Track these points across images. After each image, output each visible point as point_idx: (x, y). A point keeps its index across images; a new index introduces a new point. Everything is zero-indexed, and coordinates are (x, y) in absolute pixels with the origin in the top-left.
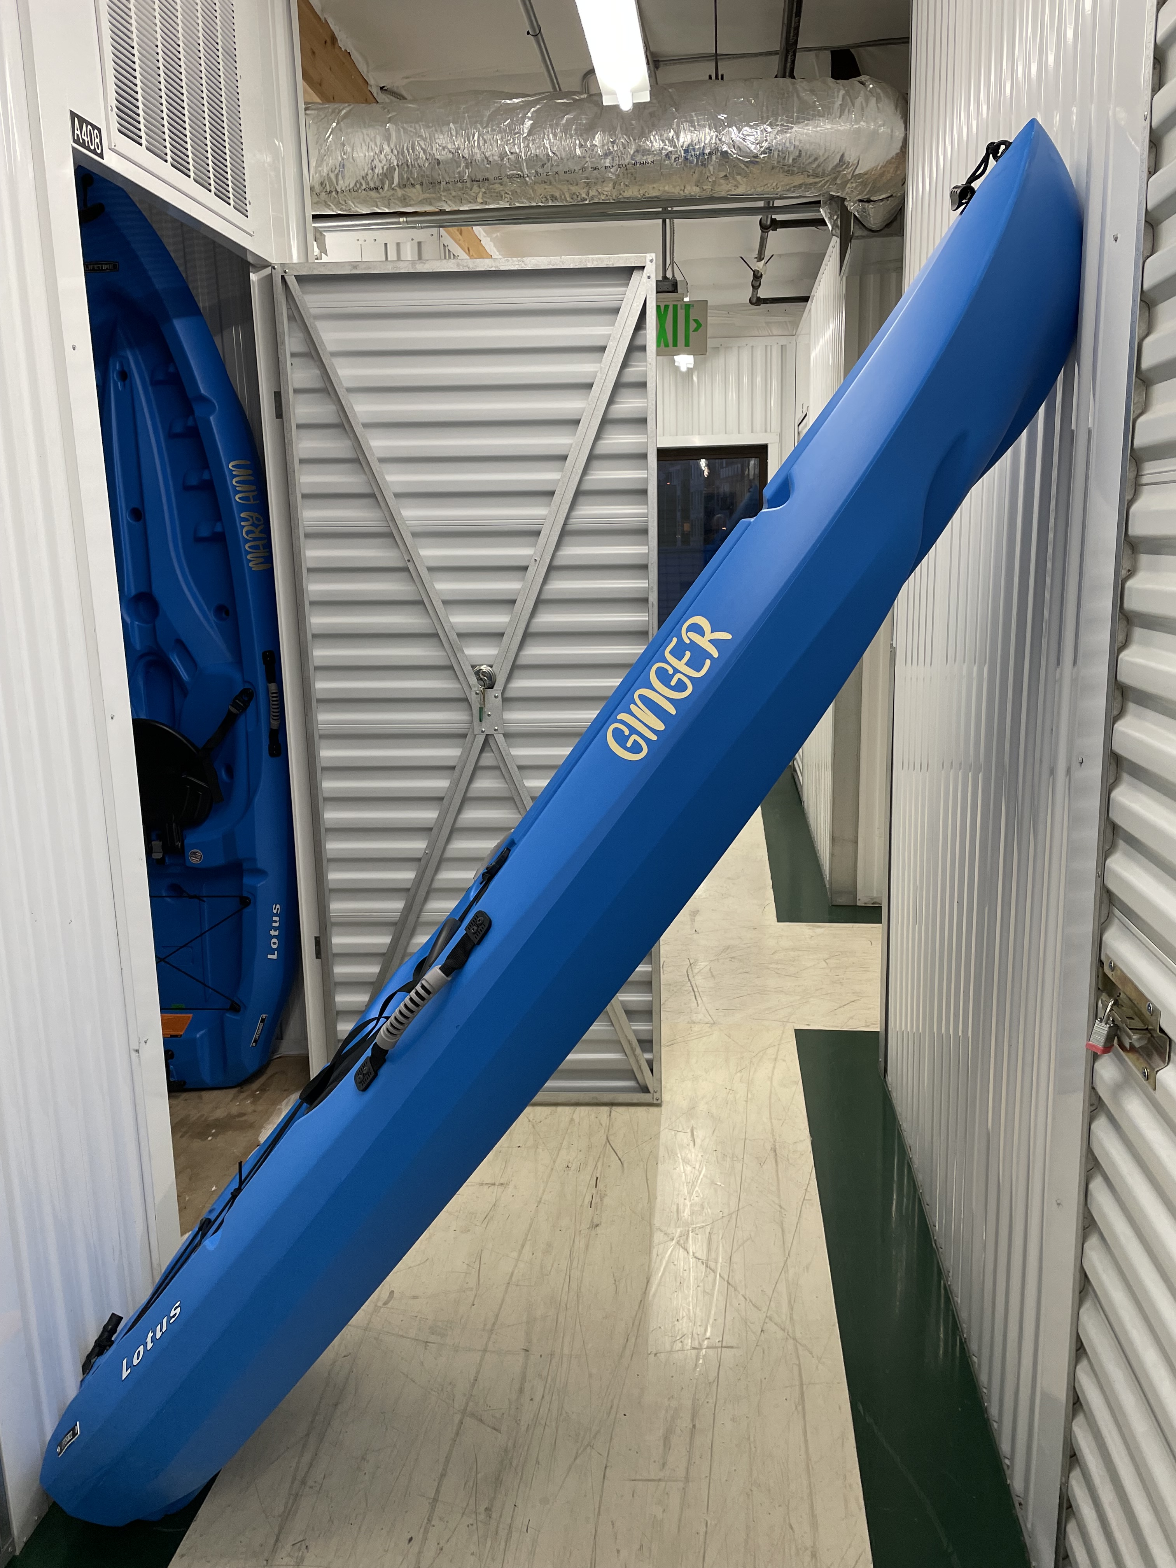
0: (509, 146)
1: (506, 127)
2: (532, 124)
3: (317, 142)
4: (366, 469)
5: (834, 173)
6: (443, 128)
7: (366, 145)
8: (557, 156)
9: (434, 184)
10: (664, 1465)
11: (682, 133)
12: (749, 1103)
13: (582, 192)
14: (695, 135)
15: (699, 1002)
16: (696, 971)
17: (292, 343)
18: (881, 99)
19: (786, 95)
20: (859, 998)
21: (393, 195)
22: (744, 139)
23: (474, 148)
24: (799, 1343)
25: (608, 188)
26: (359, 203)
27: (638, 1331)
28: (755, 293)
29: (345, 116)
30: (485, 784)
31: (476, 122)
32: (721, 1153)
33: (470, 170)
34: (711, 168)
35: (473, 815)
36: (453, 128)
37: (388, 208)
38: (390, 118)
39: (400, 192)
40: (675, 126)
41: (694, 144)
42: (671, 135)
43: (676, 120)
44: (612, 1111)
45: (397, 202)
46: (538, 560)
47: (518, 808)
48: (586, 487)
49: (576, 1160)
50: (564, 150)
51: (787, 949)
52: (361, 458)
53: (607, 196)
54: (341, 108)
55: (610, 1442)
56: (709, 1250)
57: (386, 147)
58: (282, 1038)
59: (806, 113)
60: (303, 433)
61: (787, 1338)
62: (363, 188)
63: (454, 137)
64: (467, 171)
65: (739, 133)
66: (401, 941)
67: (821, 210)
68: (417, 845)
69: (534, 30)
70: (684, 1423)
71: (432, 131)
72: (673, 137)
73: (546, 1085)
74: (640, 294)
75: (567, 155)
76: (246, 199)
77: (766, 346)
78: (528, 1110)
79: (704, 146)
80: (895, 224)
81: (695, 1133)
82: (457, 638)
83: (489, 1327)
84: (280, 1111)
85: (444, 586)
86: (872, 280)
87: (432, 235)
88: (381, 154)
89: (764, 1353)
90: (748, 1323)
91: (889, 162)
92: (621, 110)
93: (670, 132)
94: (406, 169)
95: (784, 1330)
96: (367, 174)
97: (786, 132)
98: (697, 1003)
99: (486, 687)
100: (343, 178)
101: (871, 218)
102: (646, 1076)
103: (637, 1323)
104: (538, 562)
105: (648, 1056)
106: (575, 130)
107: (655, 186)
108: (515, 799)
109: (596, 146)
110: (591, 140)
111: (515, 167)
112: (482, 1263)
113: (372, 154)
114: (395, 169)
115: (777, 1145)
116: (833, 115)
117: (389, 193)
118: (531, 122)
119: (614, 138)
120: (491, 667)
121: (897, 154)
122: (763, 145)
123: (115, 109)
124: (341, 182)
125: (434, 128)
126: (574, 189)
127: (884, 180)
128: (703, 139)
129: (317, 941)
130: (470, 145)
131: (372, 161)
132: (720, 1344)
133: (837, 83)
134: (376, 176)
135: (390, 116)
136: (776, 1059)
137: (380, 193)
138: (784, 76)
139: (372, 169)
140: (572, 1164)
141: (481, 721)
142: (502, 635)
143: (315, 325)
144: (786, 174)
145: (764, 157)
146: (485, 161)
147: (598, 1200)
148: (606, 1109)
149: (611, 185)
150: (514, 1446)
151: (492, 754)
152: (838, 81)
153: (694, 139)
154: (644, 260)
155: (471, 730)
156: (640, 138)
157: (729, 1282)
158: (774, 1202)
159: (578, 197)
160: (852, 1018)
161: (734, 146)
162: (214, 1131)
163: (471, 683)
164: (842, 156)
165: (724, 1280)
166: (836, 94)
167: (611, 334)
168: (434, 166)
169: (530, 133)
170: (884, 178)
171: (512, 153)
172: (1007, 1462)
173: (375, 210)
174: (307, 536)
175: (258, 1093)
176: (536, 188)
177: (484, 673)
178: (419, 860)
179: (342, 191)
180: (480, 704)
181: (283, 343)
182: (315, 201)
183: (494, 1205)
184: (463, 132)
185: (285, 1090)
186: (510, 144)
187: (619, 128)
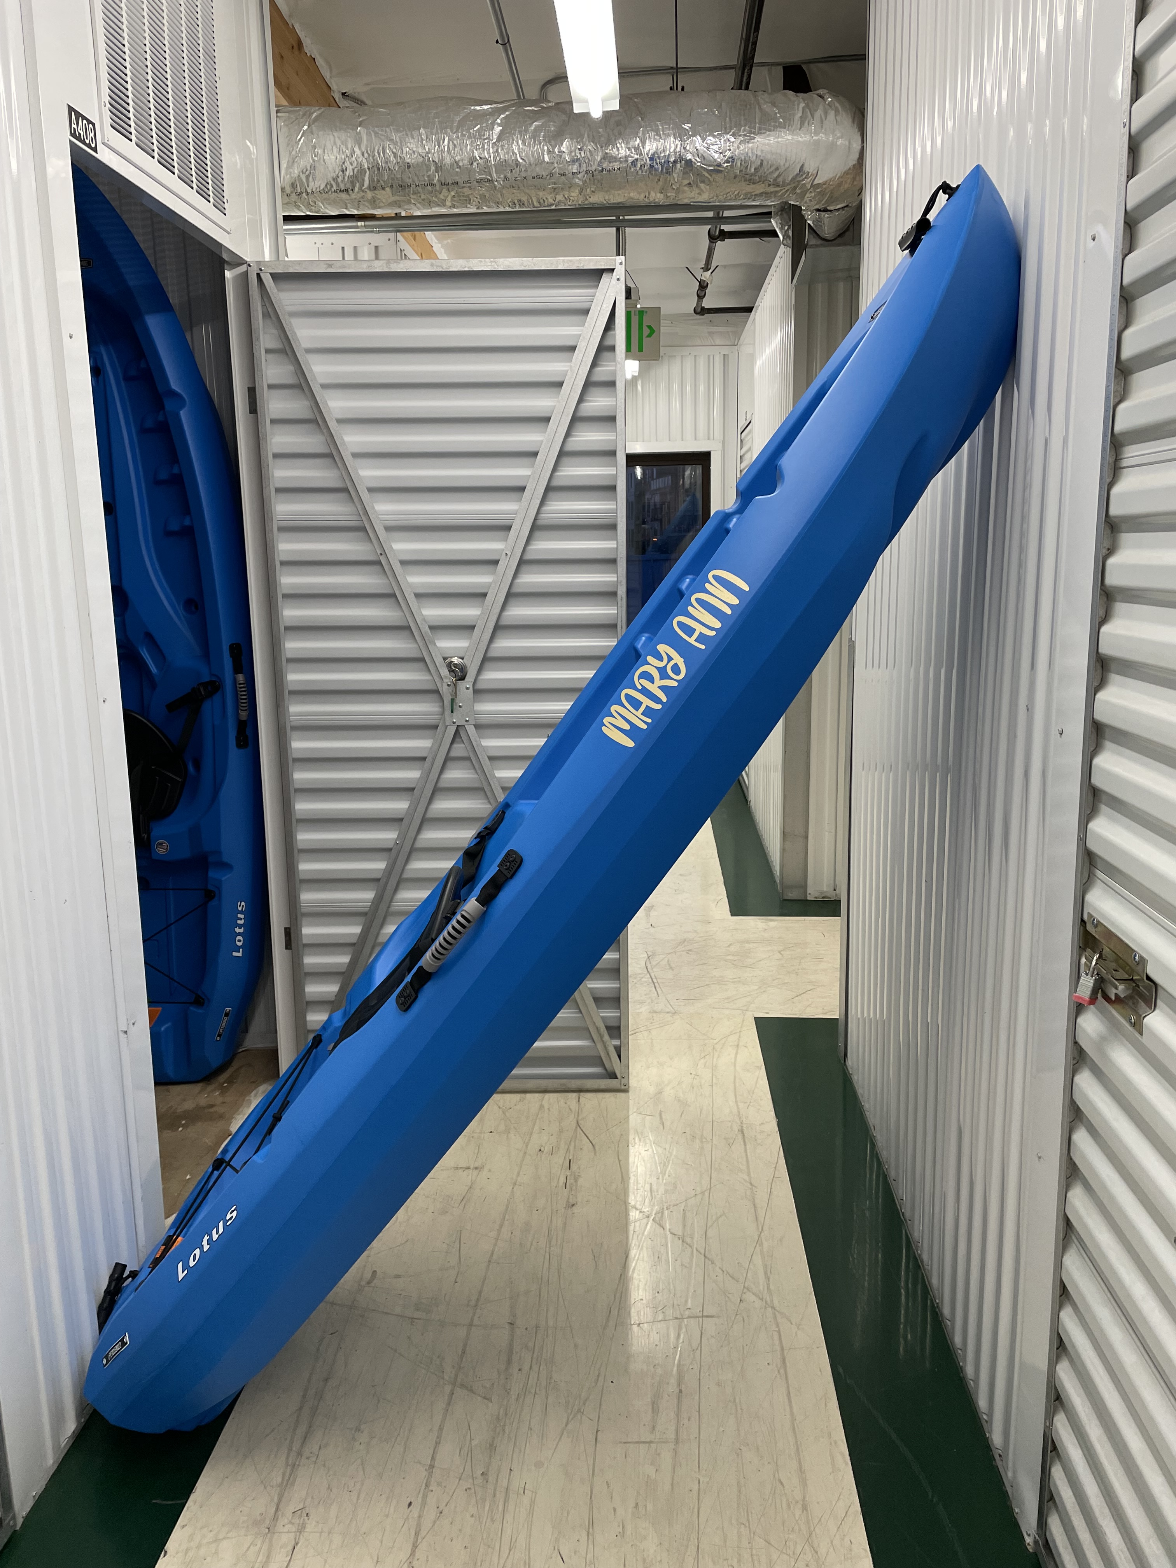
0: (479, 151)
1: (476, 132)
2: (501, 130)
3: (288, 144)
4: (340, 464)
5: (794, 183)
6: (413, 132)
7: (337, 147)
8: (525, 161)
9: (403, 187)
10: (654, 1428)
11: (647, 141)
12: (714, 1087)
13: (549, 197)
14: (661, 143)
15: (660, 992)
16: (654, 963)
17: (266, 339)
18: (839, 112)
19: (748, 107)
20: (814, 987)
21: (363, 197)
22: (708, 148)
23: (444, 154)
24: (779, 1312)
25: (575, 193)
26: (330, 204)
27: (620, 1304)
28: (700, 303)
29: (316, 120)
30: (456, 774)
31: (447, 127)
32: (690, 1134)
33: (440, 174)
34: (675, 176)
35: (444, 805)
36: (424, 132)
37: (358, 210)
38: (360, 122)
39: (369, 194)
40: (640, 135)
41: (659, 152)
42: (637, 143)
43: (641, 129)
44: (581, 1097)
45: (367, 204)
46: (509, 554)
47: (487, 798)
48: (556, 483)
49: (548, 1144)
50: (533, 155)
51: (742, 942)
52: (334, 453)
53: (573, 201)
54: (312, 111)
55: (600, 1409)
56: (684, 1226)
57: (356, 149)
58: (247, 1032)
59: (767, 124)
60: (278, 428)
61: (765, 1307)
62: (333, 190)
63: (424, 142)
64: (437, 174)
65: (703, 142)
66: (372, 930)
67: (772, 220)
68: (388, 836)
69: (503, 39)
70: (672, 1388)
71: (403, 135)
72: (638, 145)
73: (513, 1072)
74: (609, 296)
75: (535, 160)
76: (223, 197)
77: (709, 356)
78: (496, 1097)
79: (669, 155)
80: (847, 233)
81: (664, 1117)
82: (429, 630)
83: (473, 1303)
84: (250, 1103)
85: (417, 580)
86: (820, 289)
87: (389, 240)
88: (352, 157)
89: (744, 1321)
90: (727, 1294)
91: (846, 173)
92: (592, 118)
93: (636, 140)
94: (376, 172)
95: (762, 1299)
96: (338, 176)
97: (748, 142)
98: (657, 993)
99: (457, 678)
100: (314, 180)
101: (826, 228)
102: (613, 1062)
103: (618, 1295)
104: (509, 556)
105: (616, 1042)
106: (544, 136)
107: (620, 192)
108: (486, 789)
109: (564, 152)
110: (559, 146)
111: (485, 171)
112: (462, 1243)
113: (343, 157)
114: (366, 172)
115: (744, 1126)
116: (794, 127)
117: (359, 194)
118: (501, 128)
119: (582, 145)
120: (462, 659)
121: (854, 165)
122: (726, 154)
123: (108, 105)
124: (311, 184)
125: (404, 133)
126: (541, 194)
127: (842, 189)
128: (668, 147)
129: (288, 932)
130: (440, 149)
131: (344, 163)
132: (701, 1315)
133: (797, 96)
134: (346, 178)
135: (361, 120)
136: (738, 1045)
137: (349, 195)
138: (740, 89)
139: (343, 171)
140: (544, 1147)
141: (452, 712)
142: (473, 627)
143: (290, 322)
144: (747, 182)
145: (727, 166)
146: (455, 165)
147: (572, 1181)
148: (575, 1095)
149: (577, 191)
150: (506, 1414)
151: (463, 745)
152: (798, 94)
153: (659, 147)
154: (614, 263)
155: (441, 722)
156: (607, 145)
157: (706, 1255)
158: (744, 1180)
159: (544, 201)
160: (809, 1006)
161: (698, 155)
162: (184, 1122)
163: (442, 674)
164: (802, 166)
165: (701, 1254)
166: (796, 107)
167: (580, 335)
168: (405, 170)
169: (499, 139)
170: (842, 187)
171: (481, 158)
172: (985, 1417)
173: (344, 211)
174: (281, 529)
175: (225, 1085)
176: (504, 192)
177: (456, 665)
178: (390, 850)
179: (313, 192)
180: (451, 695)
181: (258, 339)
182: (285, 202)
183: (470, 1188)
184: (434, 136)
185: (253, 1082)
186: (479, 149)
187: (586, 136)
